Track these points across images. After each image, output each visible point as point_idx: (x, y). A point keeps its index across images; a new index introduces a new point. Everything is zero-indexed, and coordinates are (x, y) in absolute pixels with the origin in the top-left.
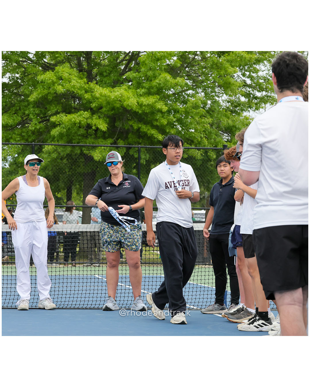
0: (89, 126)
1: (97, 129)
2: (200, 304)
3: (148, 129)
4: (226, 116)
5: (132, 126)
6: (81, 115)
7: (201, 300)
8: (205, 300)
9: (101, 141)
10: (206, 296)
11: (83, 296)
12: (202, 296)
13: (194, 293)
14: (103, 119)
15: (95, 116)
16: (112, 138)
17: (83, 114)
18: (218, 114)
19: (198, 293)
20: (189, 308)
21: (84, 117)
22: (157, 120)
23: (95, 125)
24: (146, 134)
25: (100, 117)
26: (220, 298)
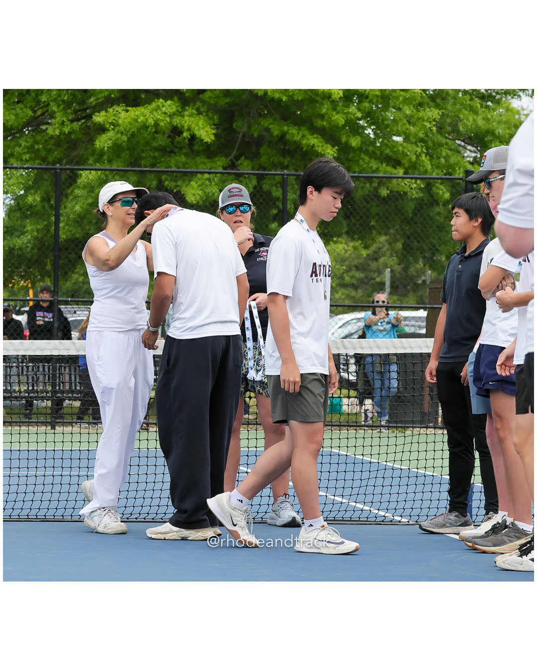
0: (176, 131)
1: (193, 138)
2: (416, 512)
3: (303, 136)
5: (268, 130)
6: (158, 108)
7: (418, 504)
8: (426, 504)
9: (202, 163)
10: (427, 496)
12: (419, 496)
13: (403, 489)
14: (207, 115)
15: (189, 111)
16: (226, 156)
17: (163, 106)
19: (412, 488)
20: (391, 521)
21: (165, 113)
22: (322, 117)
23: (189, 129)
24: (298, 146)
25: (199, 113)
26: (459, 500)
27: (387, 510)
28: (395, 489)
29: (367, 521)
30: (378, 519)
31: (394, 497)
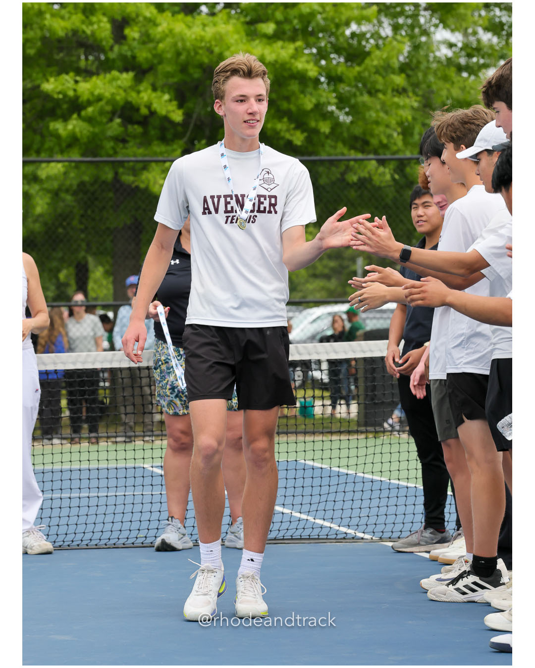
2: (380, 528)
4: (446, 78)
7: (382, 519)
8: (391, 519)
10: (392, 510)
11: (109, 518)
12: (383, 510)
13: (366, 503)
18: (425, 75)
19: (375, 502)
20: (353, 538)
26: (434, 514)
27: (349, 526)
28: (357, 504)
29: (327, 539)
30: (339, 537)
31: (356, 512)
